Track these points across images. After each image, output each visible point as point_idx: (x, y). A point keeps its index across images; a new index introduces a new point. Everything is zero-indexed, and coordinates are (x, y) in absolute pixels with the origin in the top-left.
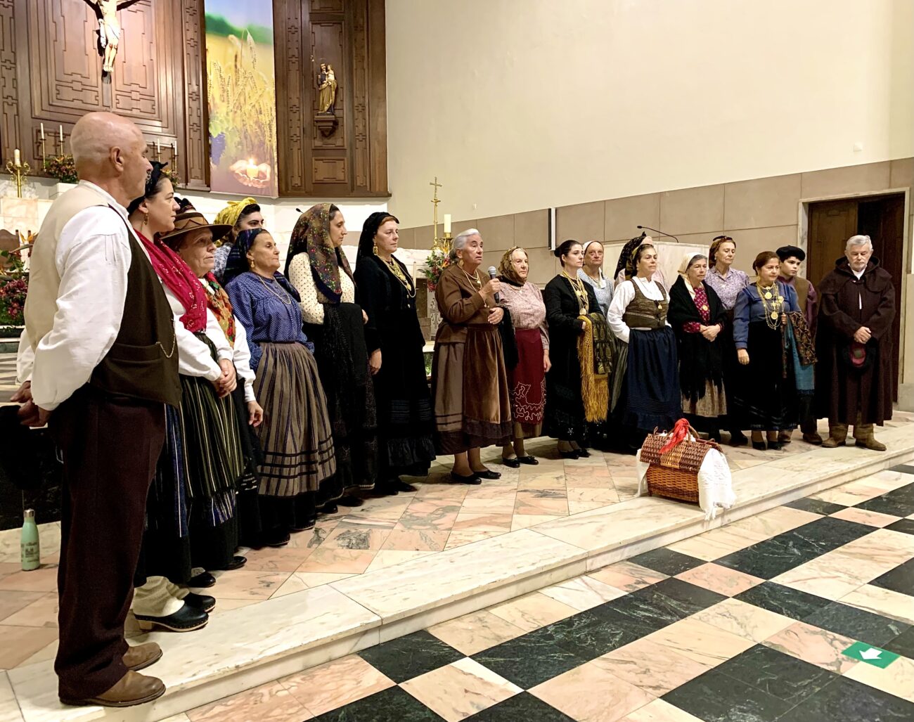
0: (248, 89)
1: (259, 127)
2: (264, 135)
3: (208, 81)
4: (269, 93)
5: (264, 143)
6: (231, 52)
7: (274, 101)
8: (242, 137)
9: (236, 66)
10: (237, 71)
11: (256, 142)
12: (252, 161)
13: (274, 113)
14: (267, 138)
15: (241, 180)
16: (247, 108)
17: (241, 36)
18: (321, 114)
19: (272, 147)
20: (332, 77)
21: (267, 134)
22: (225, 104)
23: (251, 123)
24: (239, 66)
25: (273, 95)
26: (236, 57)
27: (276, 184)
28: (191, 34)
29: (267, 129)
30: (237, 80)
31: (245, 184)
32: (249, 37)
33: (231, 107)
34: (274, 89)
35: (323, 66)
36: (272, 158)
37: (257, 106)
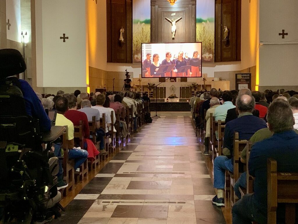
0: (207, 35)
1: (210, 45)
2: (211, 47)
3: (196, 35)
4: (213, 35)
5: (211, 48)
6: (203, 26)
7: (214, 37)
8: (205, 47)
9: (204, 30)
10: (204, 31)
11: (209, 48)
12: (207, 54)
13: (214, 40)
14: (212, 47)
15: (204, 59)
16: (207, 40)
17: (206, 21)
18: (224, 40)
19: (213, 49)
20: (226, 29)
21: (212, 46)
22: (201, 40)
23: (208, 44)
24: (205, 30)
25: (214, 35)
26: (204, 27)
27: (214, 59)
28: (193, 24)
29: (212, 44)
30: (204, 33)
31: (205, 60)
32: (208, 21)
33: (202, 41)
34: (214, 33)
35: (225, 26)
36: (213, 52)
37: (209, 39)
